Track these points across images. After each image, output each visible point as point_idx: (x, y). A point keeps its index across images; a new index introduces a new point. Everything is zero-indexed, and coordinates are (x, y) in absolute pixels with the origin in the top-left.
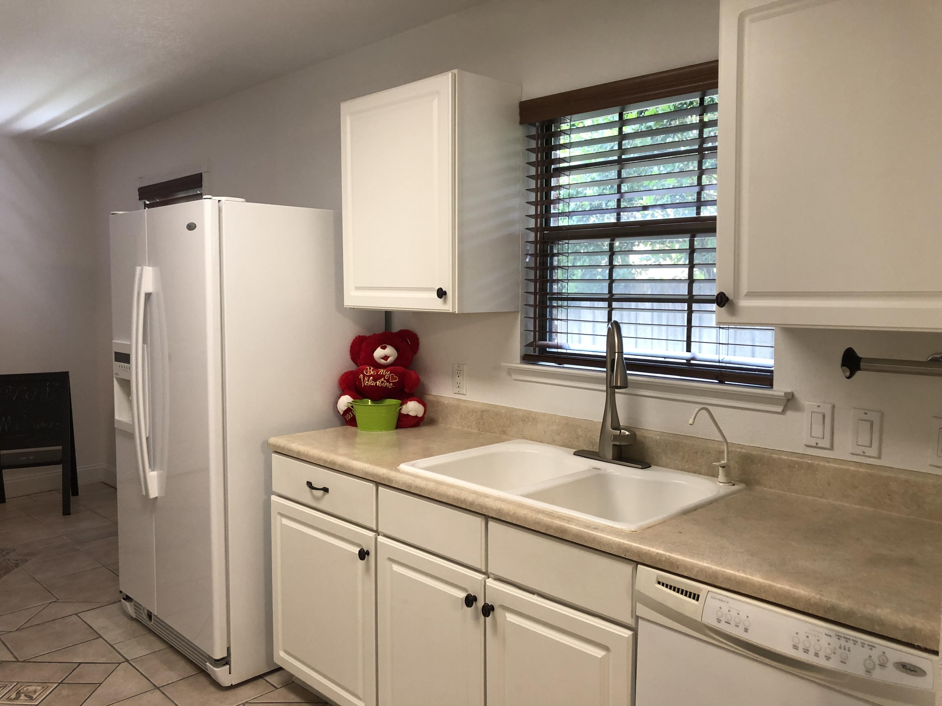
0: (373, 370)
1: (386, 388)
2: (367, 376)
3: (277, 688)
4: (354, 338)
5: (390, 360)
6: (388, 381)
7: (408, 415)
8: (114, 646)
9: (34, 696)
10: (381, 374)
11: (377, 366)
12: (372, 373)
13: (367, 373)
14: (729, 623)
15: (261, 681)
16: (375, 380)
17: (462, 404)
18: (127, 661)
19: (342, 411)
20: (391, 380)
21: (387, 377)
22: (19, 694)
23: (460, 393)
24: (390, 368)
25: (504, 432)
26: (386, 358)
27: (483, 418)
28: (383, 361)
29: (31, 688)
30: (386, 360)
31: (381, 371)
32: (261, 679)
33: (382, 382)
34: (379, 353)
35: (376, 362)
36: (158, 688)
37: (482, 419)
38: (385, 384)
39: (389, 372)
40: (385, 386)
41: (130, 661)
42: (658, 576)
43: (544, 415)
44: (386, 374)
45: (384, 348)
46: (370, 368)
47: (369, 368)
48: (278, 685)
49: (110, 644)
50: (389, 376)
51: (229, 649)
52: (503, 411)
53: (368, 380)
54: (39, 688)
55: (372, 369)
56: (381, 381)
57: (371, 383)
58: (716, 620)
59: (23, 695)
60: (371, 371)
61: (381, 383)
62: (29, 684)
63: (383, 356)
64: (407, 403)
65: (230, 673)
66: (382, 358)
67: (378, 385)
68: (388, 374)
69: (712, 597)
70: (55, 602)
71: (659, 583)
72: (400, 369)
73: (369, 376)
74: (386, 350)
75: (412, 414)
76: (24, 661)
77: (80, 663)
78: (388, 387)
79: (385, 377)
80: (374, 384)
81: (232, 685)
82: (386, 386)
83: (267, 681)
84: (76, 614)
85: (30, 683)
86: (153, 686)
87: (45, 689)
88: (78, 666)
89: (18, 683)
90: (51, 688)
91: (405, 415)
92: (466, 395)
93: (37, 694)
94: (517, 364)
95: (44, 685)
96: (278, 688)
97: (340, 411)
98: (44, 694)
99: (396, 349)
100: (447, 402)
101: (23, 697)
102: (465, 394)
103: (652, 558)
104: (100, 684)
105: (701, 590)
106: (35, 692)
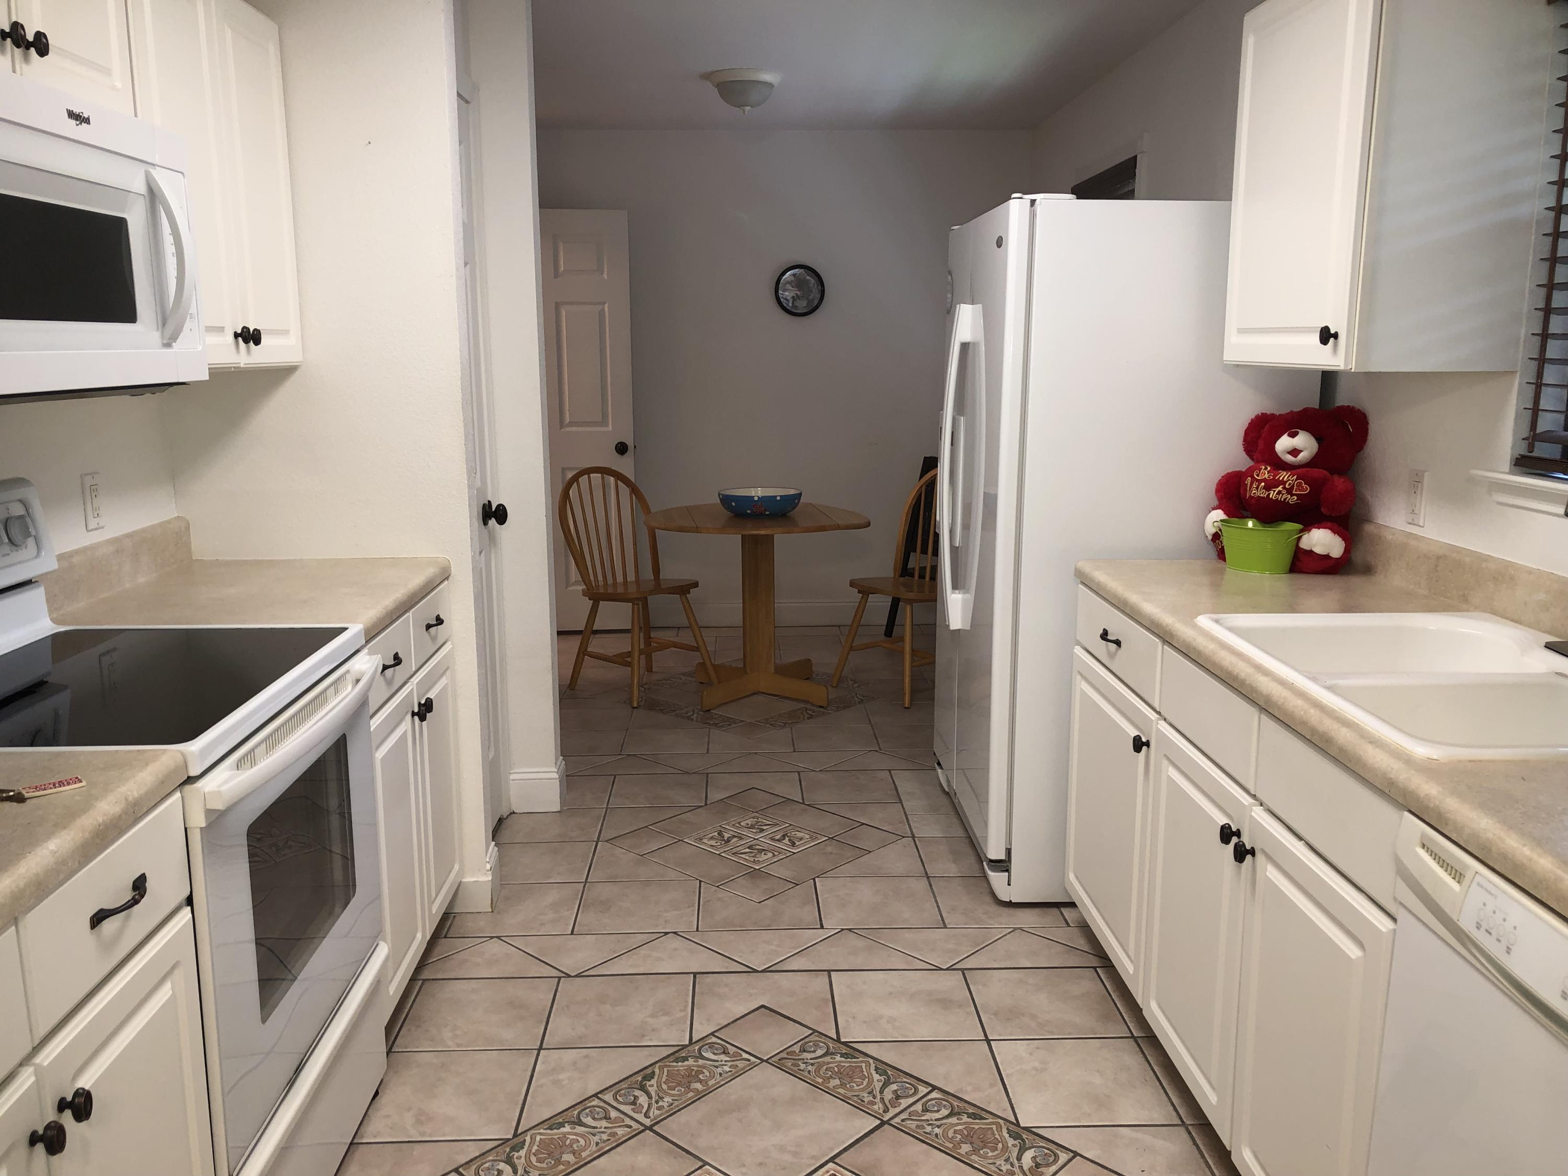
0: (1268, 472)
1: (1285, 503)
2: (1257, 480)
3: (1068, 925)
4: (1253, 417)
5: (1303, 457)
6: (1289, 491)
7: (1311, 552)
8: (909, 816)
9: (797, 843)
10: (1281, 479)
11: (1278, 464)
12: (1266, 476)
13: (1258, 476)
14: (1490, 933)
15: (1055, 911)
16: (1268, 488)
17: (1413, 543)
18: (913, 837)
19: (1210, 534)
20: (1296, 491)
21: (1290, 484)
22: (784, 837)
23: (1415, 522)
24: (1299, 471)
25: (1465, 599)
26: (1295, 452)
27: (1438, 569)
28: (1289, 458)
29: (799, 835)
30: (1296, 457)
31: (1284, 475)
32: (1056, 909)
33: (1279, 492)
34: (1284, 444)
35: (1279, 458)
36: (928, 878)
37: (1437, 571)
38: (1284, 496)
39: (1295, 477)
40: (1282, 500)
41: (916, 839)
42: (1424, 835)
43: (1530, 571)
44: (1289, 480)
45: (1293, 435)
46: (1266, 469)
47: (1264, 467)
48: (1072, 923)
49: (905, 813)
50: (1294, 484)
51: (1009, 852)
52: (1467, 559)
53: (1257, 488)
54: (807, 836)
55: (1269, 468)
56: (1277, 490)
57: (1262, 493)
58: (1475, 925)
59: (787, 839)
60: (1265, 473)
61: (1277, 494)
62: (799, 829)
63: (1290, 450)
64: (1310, 531)
65: (1009, 885)
66: (1289, 453)
67: (1271, 496)
68: (1292, 481)
69: (1479, 884)
70: (876, 751)
71: (1423, 846)
72: (1317, 473)
73: (1260, 481)
74: (1297, 438)
75: (1318, 550)
76: (809, 805)
77: (863, 824)
78: (1288, 502)
79: (1285, 486)
80: (1265, 496)
81: (1011, 901)
82: (1285, 499)
83: (1062, 914)
84: (889, 771)
85: (801, 829)
86: (924, 872)
87: (812, 839)
88: (861, 825)
89: (791, 825)
90: (819, 839)
91: (1306, 551)
92: (1423, 527)
93: (802, 842)
94: (1502, 473)
95: (815, 835)
96: (1070, 926)
97: (1207, 534)
98: (809, 844)
99: (1317, 439)
100: (1391, 537)
101: (786, 841)
102: (1421, 524)
103: (1419, 800)
104: (870, 852)
105: (1467, 867)
106: (801, 839)
